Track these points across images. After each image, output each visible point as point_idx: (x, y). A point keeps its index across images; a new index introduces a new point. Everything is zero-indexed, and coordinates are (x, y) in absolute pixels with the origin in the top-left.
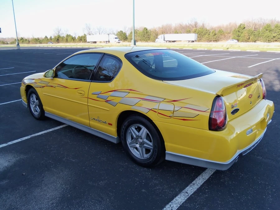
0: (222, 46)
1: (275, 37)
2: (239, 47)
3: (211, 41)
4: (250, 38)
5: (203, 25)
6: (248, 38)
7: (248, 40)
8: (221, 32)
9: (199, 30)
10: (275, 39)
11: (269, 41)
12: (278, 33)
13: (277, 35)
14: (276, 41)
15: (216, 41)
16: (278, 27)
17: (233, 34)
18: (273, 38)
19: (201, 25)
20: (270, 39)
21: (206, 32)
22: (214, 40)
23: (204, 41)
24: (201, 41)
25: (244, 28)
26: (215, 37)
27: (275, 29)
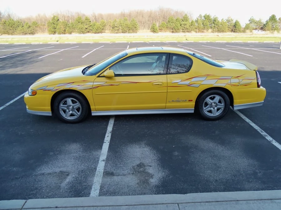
0: (51, 39)
1: (87, 29)
2: (68, 39)
3: (26, 34)
4: (66, 30)
5: (9, 15)
6: (64, 30)
7: (64, 32)
8: (35, 24)
9: (10, 21)
10: (87, 31)
11: (83, 33)
12: (89, 25)
13: (88, 27)
14: (88, 32)
15: (32, 33)
16: (87, 19)
17: (48, 26)
18: (86, 29)
19: (7, 15)
20: (83, 31)
21: (18, 24)
22: (30, 32)
23: (19, 34)
24: (15, 34)
25: (58, 20)
26: (30, 29)
27: (85, 22)
